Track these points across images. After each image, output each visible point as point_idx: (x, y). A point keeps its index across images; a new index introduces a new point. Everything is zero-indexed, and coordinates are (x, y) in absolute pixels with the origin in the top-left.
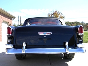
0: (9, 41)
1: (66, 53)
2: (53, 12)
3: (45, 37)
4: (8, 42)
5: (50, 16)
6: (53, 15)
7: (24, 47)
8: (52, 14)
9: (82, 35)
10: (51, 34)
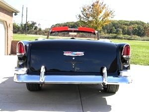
0: (21, 63)
1: (104, 84)
2: (92, 3)
3: (74, 58)
4: (18, 64)
5: (85, 10)
6: (91, 9)
7: (43, 73)
8: (90, 7)
9: (128, 58)
10: (83, 54)
